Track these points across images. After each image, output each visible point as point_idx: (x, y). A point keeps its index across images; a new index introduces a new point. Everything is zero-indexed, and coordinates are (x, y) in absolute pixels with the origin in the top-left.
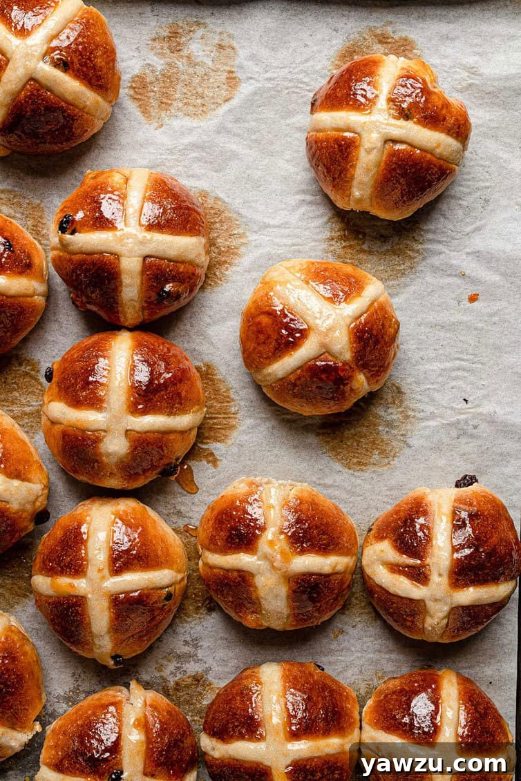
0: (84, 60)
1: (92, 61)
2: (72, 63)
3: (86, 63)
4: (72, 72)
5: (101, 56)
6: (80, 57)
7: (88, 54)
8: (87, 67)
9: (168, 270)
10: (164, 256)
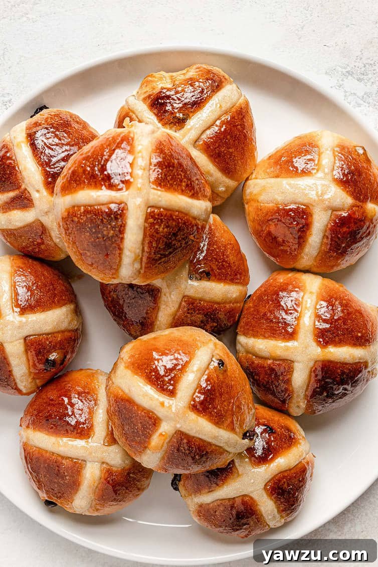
0: (221, 264)
1: (226, 262)
2: (212, 270)
3: (223, 265)
4: (214, 278)
5: (230, 253)
6: (217, 262)
7: (222, 257)
8: (225, 268)
9: (48, 343)
10: (41, 333)
